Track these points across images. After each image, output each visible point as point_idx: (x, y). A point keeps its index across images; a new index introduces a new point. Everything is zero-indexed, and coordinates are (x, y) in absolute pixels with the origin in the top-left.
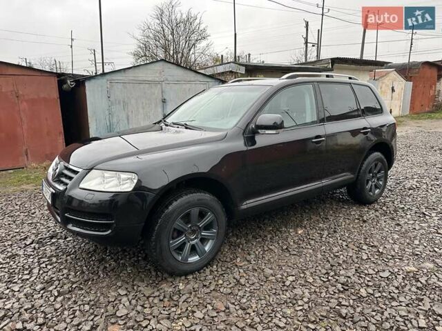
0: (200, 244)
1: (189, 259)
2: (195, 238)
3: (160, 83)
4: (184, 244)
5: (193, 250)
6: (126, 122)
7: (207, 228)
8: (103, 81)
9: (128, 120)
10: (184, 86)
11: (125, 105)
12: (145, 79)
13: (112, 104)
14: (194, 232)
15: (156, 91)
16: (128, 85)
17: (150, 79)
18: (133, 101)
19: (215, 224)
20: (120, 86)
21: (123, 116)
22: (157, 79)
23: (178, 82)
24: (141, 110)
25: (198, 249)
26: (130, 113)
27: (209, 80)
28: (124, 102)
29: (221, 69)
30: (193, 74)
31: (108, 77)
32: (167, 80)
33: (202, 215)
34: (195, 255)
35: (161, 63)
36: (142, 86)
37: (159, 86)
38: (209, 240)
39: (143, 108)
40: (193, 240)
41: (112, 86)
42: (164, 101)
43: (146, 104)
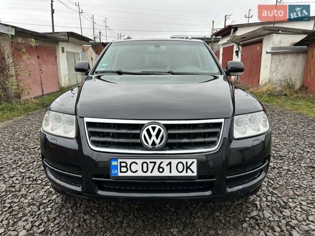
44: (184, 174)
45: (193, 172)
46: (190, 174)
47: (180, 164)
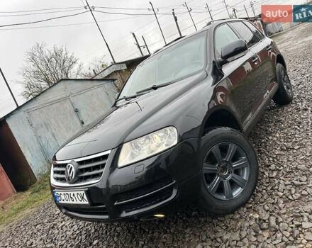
0: (236, 176)
1: (234, 194)
2: (229, 173)
3: (68, 98)
4: (221, 184)
5: (233, 184)
6: (54, 139)
7: (235, 159)
8: (21, 113)
9: (54, 137)
10: (87, 94)
11: (47, 125)
12: (55, 99)
13: (36, 129)
14: (224, 169)
15: (67, 105)
16: (43, 109)
17: (59, 97)
18: (53, 121)
19: (241, 151)
20: (37, 112)
21: (49, 135)
22: (64, 96)
23: (80, 93)
24: (62, 126)
25: (237, 181)
26: (54, 131)
27: (103, 82)
28: (45, 124)
29: (107, 73)
30: (89, 83)
31: (23, 109)
32: (72, 94)
33: (224, 150)
34: (237, 188)
35: (62, 83)
36: (54, 106)
37: (68, 101)
38: (243, 169)
39: (63, 123)
40: (227, 176)
41: (30, 115)
42: (76, 111)
43: (64, 119)
44: (82, 203)
46: (85, 202)
47: (78, 195)
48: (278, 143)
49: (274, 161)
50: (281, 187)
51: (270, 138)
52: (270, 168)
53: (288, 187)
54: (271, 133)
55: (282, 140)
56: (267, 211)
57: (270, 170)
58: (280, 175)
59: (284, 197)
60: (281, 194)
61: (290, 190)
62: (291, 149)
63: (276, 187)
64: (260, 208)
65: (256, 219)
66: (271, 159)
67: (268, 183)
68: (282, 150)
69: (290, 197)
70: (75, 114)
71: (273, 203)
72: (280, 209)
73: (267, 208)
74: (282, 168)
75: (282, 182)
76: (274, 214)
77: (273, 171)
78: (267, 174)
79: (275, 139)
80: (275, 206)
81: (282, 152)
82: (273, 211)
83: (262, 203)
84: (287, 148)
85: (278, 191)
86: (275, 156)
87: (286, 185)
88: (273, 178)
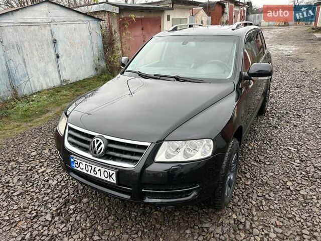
3: (48, 24)
6: (23, 65)
9: (25, 63)
13: (6, 49)
15: (46, 32)
17: (39, 21)
20: (11, 29)
21: (19, 59)
22: (45, 20)
24: (35, 53)
26: (25, 57)
28: (17, 46)
32: (54, 21)
36: (32, 28)
37: (48, 27)
39: (37, 50)
42: (55, 42)
43: (39, 46)
44: (108, 179)
45: (113, 180)
46: (111, 180)
47: (106, 172)
48: (253, 153)
49: (249, 169)
50: (255, 196)
51: (246, 145)
52: (246, 175)
53: (260, 198)
54: (247, 140)
55: (256, 151)
56: (243, 214)
57: (246, 177)
58: (254, 185)
59: (256, 205)
60: (255, 203)
61: (261, 202)
62: (263, 162)
63: (251, 196)
64: (237, 210)
65: (234, 219)
66: (247, 167)
67: (243, 189)
68: (255, 160)
69: (261, 208)
70: (52, 44)
71: (248, 209)
72: (253, 216)
73: (243, 212)
74: (255, 179)
75: (255, 191)
76: (249, 219)
77: (248, 179)
78: (243, 179)
79: (250, 148)
80: (249, 211)
81: (256, 164)
82: (247, 216)
83: (239, 206)
84: (260, 161)
85: (252, 199)
86: (250, 165)
87: (258, 196)
88: (248, 185)
